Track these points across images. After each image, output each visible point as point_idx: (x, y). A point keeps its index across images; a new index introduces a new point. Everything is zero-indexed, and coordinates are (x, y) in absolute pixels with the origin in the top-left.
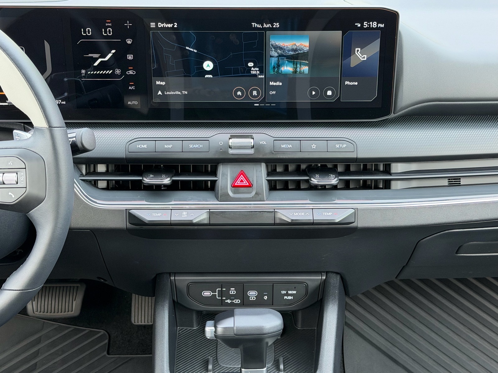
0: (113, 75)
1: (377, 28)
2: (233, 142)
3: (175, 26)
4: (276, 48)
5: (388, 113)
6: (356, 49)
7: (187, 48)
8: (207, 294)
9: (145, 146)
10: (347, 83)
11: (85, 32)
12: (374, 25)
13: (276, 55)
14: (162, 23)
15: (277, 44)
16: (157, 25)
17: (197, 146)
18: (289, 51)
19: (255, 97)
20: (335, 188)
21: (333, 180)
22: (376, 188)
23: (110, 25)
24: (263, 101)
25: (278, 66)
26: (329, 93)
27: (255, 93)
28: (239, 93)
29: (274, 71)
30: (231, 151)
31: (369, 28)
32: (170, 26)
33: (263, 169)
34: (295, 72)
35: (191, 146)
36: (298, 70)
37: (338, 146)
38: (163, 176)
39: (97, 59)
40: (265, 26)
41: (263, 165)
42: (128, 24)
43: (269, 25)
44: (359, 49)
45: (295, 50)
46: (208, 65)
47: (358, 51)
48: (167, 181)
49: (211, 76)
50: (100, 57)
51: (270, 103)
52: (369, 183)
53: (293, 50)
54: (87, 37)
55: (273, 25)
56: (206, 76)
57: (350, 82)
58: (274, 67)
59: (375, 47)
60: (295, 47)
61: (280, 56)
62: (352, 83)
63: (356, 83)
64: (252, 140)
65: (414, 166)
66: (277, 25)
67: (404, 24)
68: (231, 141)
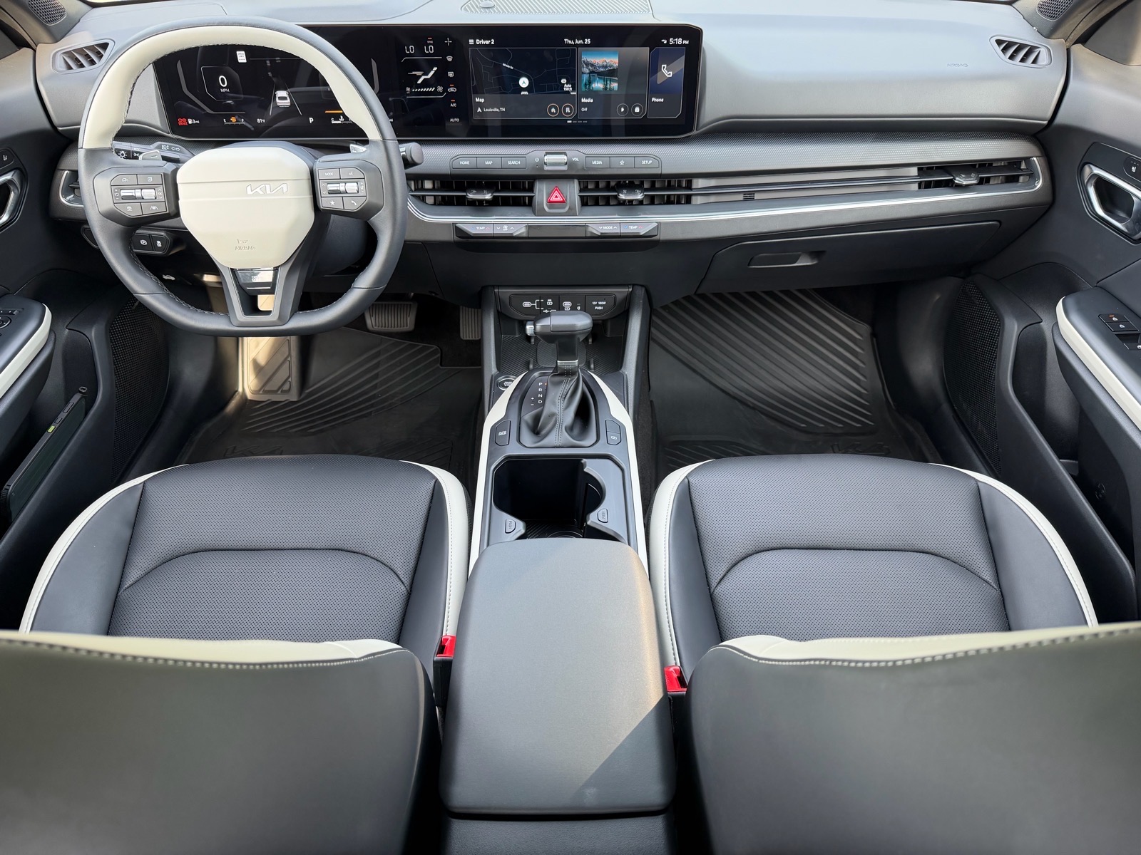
0: (435, 93)
1: (683, 45)
2: (549, 158)
3: (493, 43)
4: (588, 64)
5: (691, 130)
6: (663, 66)
7: (504, 65)
8: (527, 304)
9: (468, 163)
10: (653, 99)
11: (408, 50)
12: (679, 41)
13: (588, 71)
14: (480, 40)
15: (588, 60)
16: (475, 42)
17: (514, 163)
18: (599, 67)
19: (568, 114)
20: (641, 203)
21: (639, 196)
22: (679, 203)
23: (432, 42)
24: (576, 118)
25: (590, 82)
26: (637, 110)
27: (568, 110)
28: (553, 110)
29: (586, 88)
30: (546, 168)
31: (675, 45)
32: (487, 42)
33: (575, 186)
34: (606, 88)
35: (510, 163)
36: (608, 86)
37: (644, 162)
38: (485, 191)
39: (420, 77)
40: (577, 42)
41: (576, 182)
42: (448, 42)
43: (581, 42)
44: (665, 66)
45: (606, 67)
46: (524, 82)
47: (664, 67)
48: (488, 196)
49: (526, 93)
50: (423, 75)
51: (582, 120)
52: (672, 199)
53: (603, 67)
54: (410, 55)
55: (584, 41)
56: (522, 93)
57: (657, 98)
58: (586, 84)
59: (680, 64)
60: (605, 64)
61: (591, 72)
62: (658, 100)
63: (662, 100)
64: (565, 157)
65: (713, 182)
66: (588, 41)
67: (708, 41)
68: (546, 157)
